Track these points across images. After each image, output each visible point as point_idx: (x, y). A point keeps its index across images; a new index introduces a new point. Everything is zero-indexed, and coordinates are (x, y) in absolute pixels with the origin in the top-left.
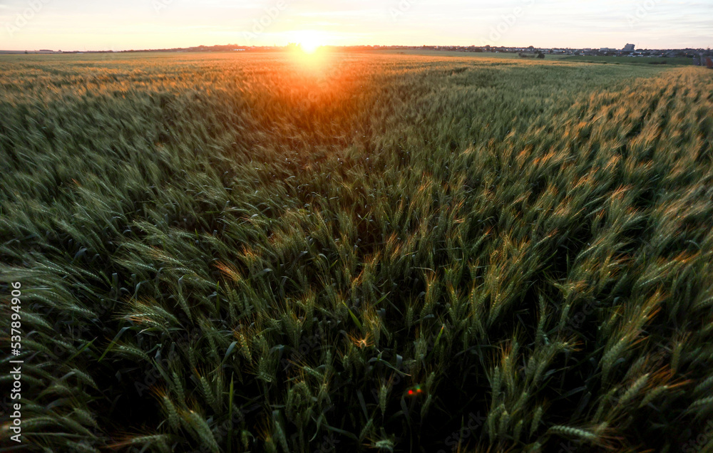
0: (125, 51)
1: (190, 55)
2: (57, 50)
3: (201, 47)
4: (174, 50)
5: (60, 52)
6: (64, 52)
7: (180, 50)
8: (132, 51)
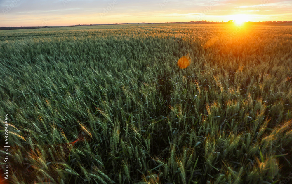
0: (165, 23)
1: (187, 25)
2: (146, 23)
3: (192, 21)
4: (182, 23)
5: (147, 23)
6: (148, 23)
7: (184, 23)
8: (167, 23)
